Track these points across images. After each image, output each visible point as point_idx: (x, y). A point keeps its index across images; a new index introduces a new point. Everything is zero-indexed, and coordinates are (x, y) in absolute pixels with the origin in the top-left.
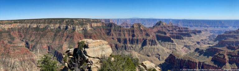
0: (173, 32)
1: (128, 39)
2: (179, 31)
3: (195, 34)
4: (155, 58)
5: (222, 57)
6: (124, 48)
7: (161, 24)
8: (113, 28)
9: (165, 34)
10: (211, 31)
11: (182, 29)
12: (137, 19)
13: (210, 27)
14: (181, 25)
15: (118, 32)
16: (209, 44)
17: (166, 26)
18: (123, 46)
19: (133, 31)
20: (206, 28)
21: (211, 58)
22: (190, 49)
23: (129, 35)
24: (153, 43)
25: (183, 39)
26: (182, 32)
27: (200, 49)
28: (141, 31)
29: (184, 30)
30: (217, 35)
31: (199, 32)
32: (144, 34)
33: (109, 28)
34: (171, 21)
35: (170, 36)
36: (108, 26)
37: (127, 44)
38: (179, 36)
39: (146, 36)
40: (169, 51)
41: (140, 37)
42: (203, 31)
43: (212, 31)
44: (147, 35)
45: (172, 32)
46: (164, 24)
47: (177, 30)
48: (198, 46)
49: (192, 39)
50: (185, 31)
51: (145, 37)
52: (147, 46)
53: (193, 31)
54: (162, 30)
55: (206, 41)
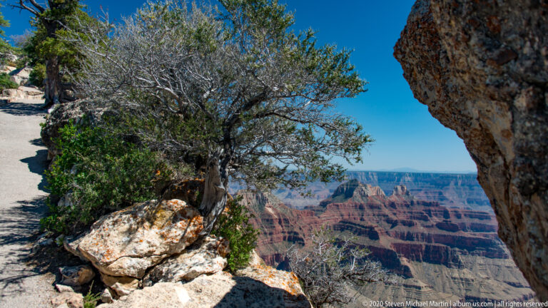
0: (412, 230)
2: (439, 226)
7: (355, 193)
11: (458, 216)
17: (378, 203)
25: (460, 266)
26: (457, 234)
28: (268, 220)
29: (467, 221)
32: (282, 235)
34: (409, 179)
35: (396, 245)
38: (438, 247)
39: (286, 243)
44: (294, 239)
45: (405, 229)
46: (371, 191)
47: (435, 220)
49: (507, 272)
54: (362, 219)
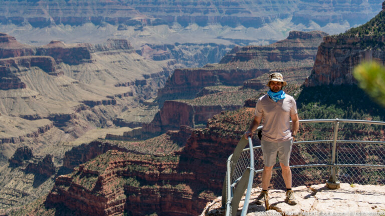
10: (158, 47)
13: (157, 23)
31: (79, 56)
42: (99, 49)
43: (164, 47)
53: (39, 51)
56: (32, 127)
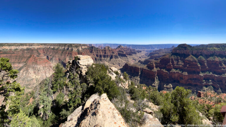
1: (102, 55)
2: (130, 51)
3: (138, 52)
4: (117, 65)
5: (152, 64)
6: (100, 60)
8: (94, 49)
9: (123, 52)
11: (132, 50)
12: (108, 44)
14: (131, 48)
15: (96, 51)
16: (145, 58)
18: (99, 59)
19: (105, 51)
20: (144, 49)
21: (146, 65)
22: (136, 61)
23: (103, 53)
24: (116, 57)
26: (132, 52)
27: (141, 61)
28: (110, 50)
30: (149, 53)
31: (141, 51)
32: (111, 52)
33: (92, 49)
35: (125, 53)
36: (91, 48)
37: (101, 57)
38: (130, 54)
40: (125, 61)
41: (109, 54)
44: (113, 53)
45: (126, 51)
46: (122, 47)
47: (129, 50)
48: (140, 59)
49: (137, 55)
50: (134, 51)
51: (112, 54)
52: (113, 59)
54: (121, 50)
55: (144, 57)
56: (138, 58)
